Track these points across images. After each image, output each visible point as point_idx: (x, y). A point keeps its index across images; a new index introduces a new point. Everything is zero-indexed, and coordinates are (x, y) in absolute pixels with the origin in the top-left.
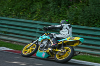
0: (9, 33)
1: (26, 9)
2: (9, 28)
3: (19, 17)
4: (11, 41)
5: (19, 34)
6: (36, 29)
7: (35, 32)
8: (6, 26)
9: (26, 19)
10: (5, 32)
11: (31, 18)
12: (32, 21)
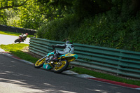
0: (91, 60)
1: (109, 37)
2: (92, 56)
3: (102, 45)
4: (93, 69)
5: (101, 62)
6: (118, 57)
7: (118, 60)
8: (89, 54)
9: (109, 47)
10: (87, 60)
11: (114, 46)
12: (115, 50)
